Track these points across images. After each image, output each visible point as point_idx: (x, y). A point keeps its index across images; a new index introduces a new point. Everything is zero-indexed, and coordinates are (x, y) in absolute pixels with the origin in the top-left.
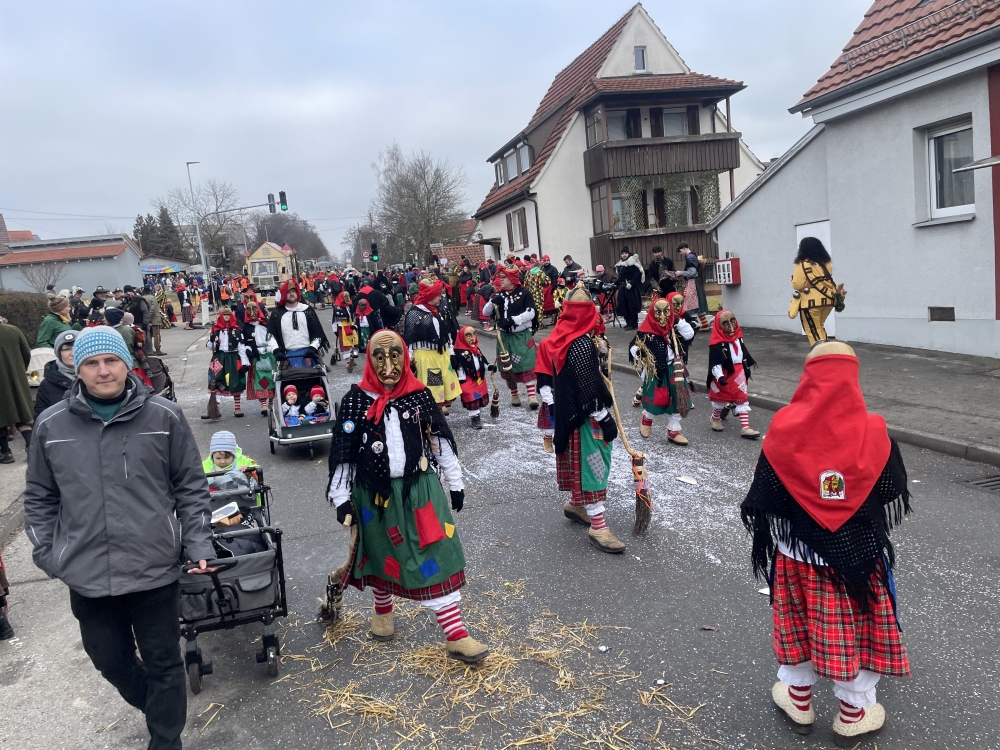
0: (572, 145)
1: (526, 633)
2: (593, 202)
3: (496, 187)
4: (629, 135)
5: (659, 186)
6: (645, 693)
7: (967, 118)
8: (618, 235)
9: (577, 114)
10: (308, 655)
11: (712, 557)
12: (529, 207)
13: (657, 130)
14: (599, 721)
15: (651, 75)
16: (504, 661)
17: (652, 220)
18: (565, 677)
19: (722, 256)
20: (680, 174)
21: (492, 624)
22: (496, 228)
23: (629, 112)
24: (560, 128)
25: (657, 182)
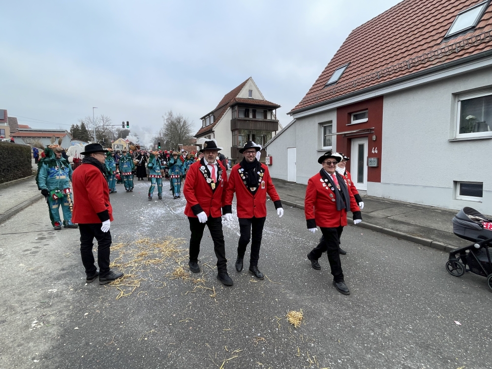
0: (227, 117)
2: (232, 136)
3: (202, 128)
4: (245, 116)
7: (331, 122)
9: (229, 108)
12: (212, 135)
13: (254, 116)
15: (253, 99)
19: (267, 155)
20: (260, 131)
23: (246, 109)
24: (224, 111)
25: (253, 132)
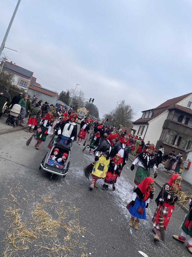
0: (164, 117)
1: (68, 222)
2: (162, 132)
3: (141, 119)
4: (179, 121)
5: (181, 136)
6: (84, 254)
8: (165, 143)
9: (167, 110)
10: (15, 197)
11: (131, 231)
12: (146, 126)
13: (186, 123)
14: (66, 254)
15: (190, 109)
16: (57, 225)
17: (176, 143)
18: (68, 238)
19: (187, 160)
20: (187, 136)
21: (62, 215)
22: (136, 128)
23: (181, 115)
24: (162, 112)
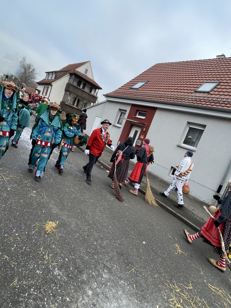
2: (65, 94)
3: (45, 79)
4: (78, 85)
7: (126, 111)
8: (67, 103)
9: (69, 74)
12: (50, 87)
13: (84, 88)
15: (87, 76)
17: (75, 104)
20: (84, 98)
22: (41, 88)
23: (80, 81)
24: (64, 75)
25: (79, 98)
